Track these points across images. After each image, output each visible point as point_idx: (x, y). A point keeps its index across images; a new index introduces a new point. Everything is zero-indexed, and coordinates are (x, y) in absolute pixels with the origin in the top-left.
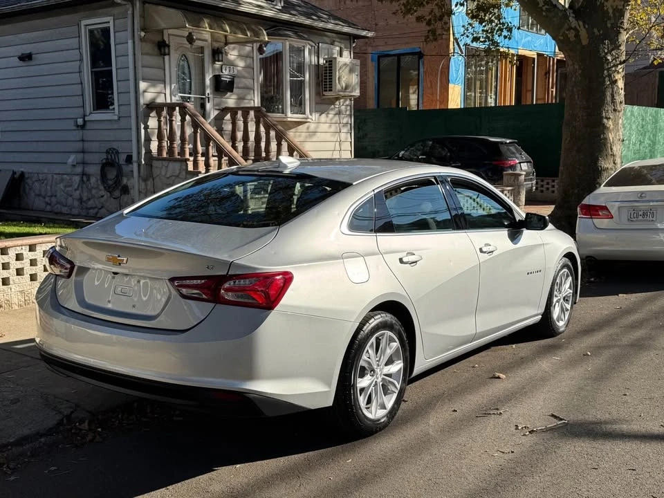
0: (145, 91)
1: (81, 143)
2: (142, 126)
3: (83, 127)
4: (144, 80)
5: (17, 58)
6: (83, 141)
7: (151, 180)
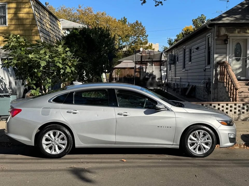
0: (216, 58)
1: (204, 76)
2: (214, 70)
3: (205, 70)
4: (216, 54)
5: (195, 49)
6: (205, 75)
7: (217, 89)
